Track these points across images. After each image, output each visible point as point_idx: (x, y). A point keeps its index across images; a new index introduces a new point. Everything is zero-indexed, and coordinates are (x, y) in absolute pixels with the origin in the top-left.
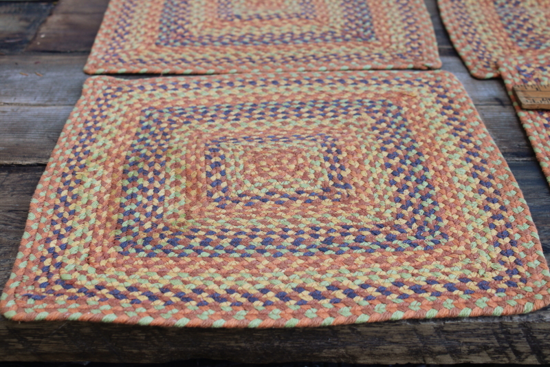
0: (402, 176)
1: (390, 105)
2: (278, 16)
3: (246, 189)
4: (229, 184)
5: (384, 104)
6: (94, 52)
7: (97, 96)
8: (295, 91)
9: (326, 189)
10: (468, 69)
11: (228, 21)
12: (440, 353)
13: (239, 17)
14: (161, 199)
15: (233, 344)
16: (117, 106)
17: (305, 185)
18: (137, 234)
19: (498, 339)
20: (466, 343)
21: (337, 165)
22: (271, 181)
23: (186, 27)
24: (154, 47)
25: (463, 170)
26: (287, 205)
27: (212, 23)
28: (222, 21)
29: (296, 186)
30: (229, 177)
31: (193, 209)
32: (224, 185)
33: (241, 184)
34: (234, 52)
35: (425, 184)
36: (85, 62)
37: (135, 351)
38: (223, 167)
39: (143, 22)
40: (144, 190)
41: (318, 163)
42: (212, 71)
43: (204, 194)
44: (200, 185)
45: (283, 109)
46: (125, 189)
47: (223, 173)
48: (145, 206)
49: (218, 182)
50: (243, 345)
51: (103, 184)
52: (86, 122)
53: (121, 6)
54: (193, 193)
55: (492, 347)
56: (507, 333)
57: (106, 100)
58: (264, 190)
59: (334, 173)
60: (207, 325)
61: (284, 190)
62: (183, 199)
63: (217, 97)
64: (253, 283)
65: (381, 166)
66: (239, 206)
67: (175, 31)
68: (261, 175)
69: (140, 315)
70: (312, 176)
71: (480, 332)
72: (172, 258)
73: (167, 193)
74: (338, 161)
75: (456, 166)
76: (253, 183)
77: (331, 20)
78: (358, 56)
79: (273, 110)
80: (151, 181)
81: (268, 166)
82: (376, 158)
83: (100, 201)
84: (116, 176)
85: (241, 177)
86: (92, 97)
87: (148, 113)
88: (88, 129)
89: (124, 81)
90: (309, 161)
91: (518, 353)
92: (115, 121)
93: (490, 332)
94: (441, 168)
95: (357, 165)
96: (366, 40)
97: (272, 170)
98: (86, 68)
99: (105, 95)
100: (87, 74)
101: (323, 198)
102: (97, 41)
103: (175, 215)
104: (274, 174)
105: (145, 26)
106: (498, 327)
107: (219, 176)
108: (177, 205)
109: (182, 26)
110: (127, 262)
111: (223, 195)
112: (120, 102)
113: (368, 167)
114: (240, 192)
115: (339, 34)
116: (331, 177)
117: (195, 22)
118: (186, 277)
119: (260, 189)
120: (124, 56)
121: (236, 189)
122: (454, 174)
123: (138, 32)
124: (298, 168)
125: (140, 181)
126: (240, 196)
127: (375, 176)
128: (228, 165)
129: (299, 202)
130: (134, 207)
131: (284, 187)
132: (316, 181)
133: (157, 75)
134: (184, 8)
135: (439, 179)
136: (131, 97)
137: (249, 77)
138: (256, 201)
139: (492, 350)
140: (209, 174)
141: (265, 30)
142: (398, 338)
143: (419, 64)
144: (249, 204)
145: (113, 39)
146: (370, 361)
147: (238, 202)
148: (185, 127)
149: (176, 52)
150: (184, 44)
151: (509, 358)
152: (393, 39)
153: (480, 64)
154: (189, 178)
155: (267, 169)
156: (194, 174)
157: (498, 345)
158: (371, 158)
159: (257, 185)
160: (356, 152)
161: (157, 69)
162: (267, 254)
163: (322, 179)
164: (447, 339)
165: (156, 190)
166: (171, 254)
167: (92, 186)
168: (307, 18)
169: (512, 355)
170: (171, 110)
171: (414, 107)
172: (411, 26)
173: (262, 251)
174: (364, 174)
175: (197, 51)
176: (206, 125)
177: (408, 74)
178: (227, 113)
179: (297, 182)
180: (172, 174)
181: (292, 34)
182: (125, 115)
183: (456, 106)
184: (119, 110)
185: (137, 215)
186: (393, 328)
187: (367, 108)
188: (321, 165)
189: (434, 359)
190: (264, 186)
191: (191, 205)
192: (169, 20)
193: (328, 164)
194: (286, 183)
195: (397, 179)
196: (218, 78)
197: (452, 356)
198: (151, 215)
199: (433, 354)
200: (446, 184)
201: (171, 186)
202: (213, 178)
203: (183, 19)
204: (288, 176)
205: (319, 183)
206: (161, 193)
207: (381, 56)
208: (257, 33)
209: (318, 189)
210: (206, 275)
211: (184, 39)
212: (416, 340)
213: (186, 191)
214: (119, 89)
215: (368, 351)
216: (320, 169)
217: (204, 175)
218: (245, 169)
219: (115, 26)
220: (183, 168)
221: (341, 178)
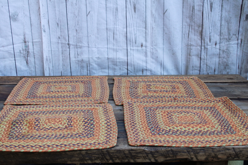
0: (87, 124)
1: (90, 111)
2: (64, 91)
3: (45, 126)
4: (40, 125)
5: (88, 110)
6: (7, 100)
7: (7, 109)
8: (64, 108)
9: (66, 127)
10: (115, 103)
11: (49, 92)
12: (88, 160)
13: (52, 91)
14: (21, 129)
15: (35, 158)
16: (13, 111)
17: (61, 126)
18: (14, 136)
19: (101, 155)
20: (94, 157)
21: (70, 121)
22: (52, 124)
23: (36, 94)
24: (25, 98)
25: (104, 122)
26: (55, 130)
27: (44, 93)
28: (47, 92)
29: (58, 126)
30: (40, 123)
31: (30, 131)
32: (39, 125)
33: (43, 125)
34: (49, 99)
35: (93, 125)
36: (5, 102)
37: (10, 161)
38: (39, 121)
39: (23, 93)
40: (17, 127)
41: (65, 120)
42: (41, 104)
43: (33, 128)
44: (32, 125)
45: (60, 112)
46: (12, 127)
47: (39, 122)
48: (17, 131)
49: (37, 124)
50: (38, 158)
51: (6, 126)
52: (3, 115)
53: (17, 89)
54: (30, 127)
55: (100, 158)
56: (103, 153)
57: (10, 110)
58: (50, 127)
59: (69, 123)
60: (29, 151)
61: (55, 127)
62: (27, 129)
63: (42, 109)
64: (42, 144)
65: (82, 122)
66: (42, 131)
67: (32, 95)
68: (49, 123)
69: (12, 150)
70: (63, 124)
71: (97, 153)
72: (22, 140)
73: (23, 128)
74: (71, 120)
75: (102, 121)
76: (47, 125)
77: (80, 92)
78: (85, 100)
79: (57, 112)
80: (19, 125)
81: (52, 120)
82: (81, 120)
83: (5, 130)
84: (10, 124)
85: (44, 123)
86: (6, 110)
87: (21, 113)
88: (4, 116)
89: (16, 106)
90: (63, 120)
91: (107, 159)
92: (12, 114)
93: (99, 153)
94: (98, 122)
95: (76, 121)
96: (88, 97)
97: (52, 121)
98: (5, 103)
99: (10, 109)
100: (5, 105)
101: (65, 129)
102: (8, 97)
103: (25, 132)
104: (53, 123)
105: (24, 94)
106: (101, 152)
107: (38, 123)
108: (26, 130)
109: (35, 94)
110: (10, 141)
111: (38, 128)
112: (14, 111)
113: (78, 122)
114: (43, 127)
115: (81, 95)
116: (68, 124)
117: (39, 93)
118: (25, 143)
119: (48, 126)
120: (16, 101)
121: (42, 126)
122: (101, 123)
123: (21, 95)
124: (60, 121)
125: (16, 125)
126: (43, 128)
127: (80, 124)
128: (41, 120)
129: (58, 130)
130: (14, 131)
131: (55, 126)
132: (64, 125)
133: (26, 105)
134: (36, 90)
135: (97, 124)
136: (17, 109)
137: (52, 105)
138: (47, 129)
139: (100, 159)
140: (35, 123)
141: (59, 94)
142: (77, 156)
143: (101, 102)
144: (45, 130)
145: (14, 97)
146: (70, 163)
147: (42, 130)
148: (31, 116)
149: (32, 100)
150: (34, 98)
151: (105, 161)
152: (96, 96)
153: (118, 102)
154: (30, 124)
155: (51, 121)
156: (31, 123)
157: (101, 157)
158: (80, 119)
159: (48, 125)
160: (76, 118)
161: (25, 103)
162: (47, 139)
163: (65, 125)
164: (89, 156)
165: (20, 127)
166: (22, 139)
167: (3, 127)
168: (73, 92)
169: (106, 160)
170: (28, 112)
171: (96, 111)
172: (102, 93)
173: (46, 138)
174: (77, 124)
175: (38, 99)
176: (37, 115)
177: (97, 104)
178: (44, 113)
179: (58, 125)
180: (25, 123)
181: (67, 95)
182: (15, 113)
183: (108, 111)
184: (13, 112)
185: (14, 132)
186: (75, 153)
187: (83, 111)
188: (66, 121)
189: (87, 162)
190: (49, 126)
191: (29, 130)
192: (31, 92)
193: (68, 121)
194: (56, 125)
195: (86, 125)
196: (43, 105)
197: (91, 161)
198: (18, 132)
199: (86, 160)
200: (98, 126)
201: (24, 126)
202: (36, 124)
203: (35, 92)
204: (56, 123)
205: (65, 126)
206: (22, 128)
207: (91, 100)
208: (57, 95)
209: (64, 127)
210: (30, 142)
211: (35, 97)
212: (81, 156)
213: (29, 127)
214: (14, 108)
215: (69, 160)
216: (65, 122)
217: (34, 123)
218: (45, 121)
219: (14, 94)
220: (28, 121)
221: (70, 125)
